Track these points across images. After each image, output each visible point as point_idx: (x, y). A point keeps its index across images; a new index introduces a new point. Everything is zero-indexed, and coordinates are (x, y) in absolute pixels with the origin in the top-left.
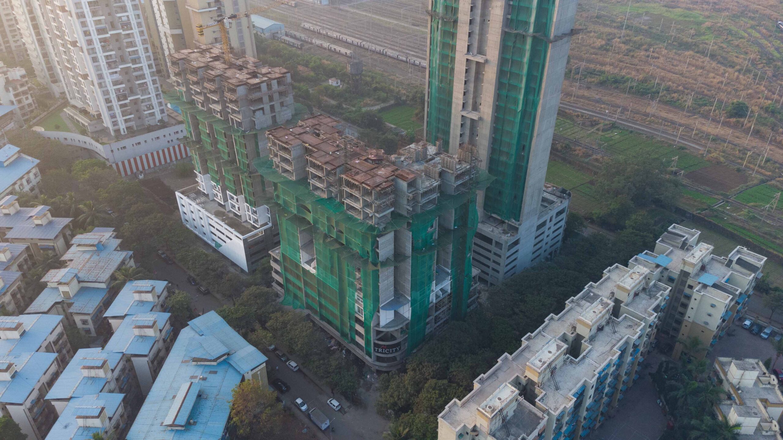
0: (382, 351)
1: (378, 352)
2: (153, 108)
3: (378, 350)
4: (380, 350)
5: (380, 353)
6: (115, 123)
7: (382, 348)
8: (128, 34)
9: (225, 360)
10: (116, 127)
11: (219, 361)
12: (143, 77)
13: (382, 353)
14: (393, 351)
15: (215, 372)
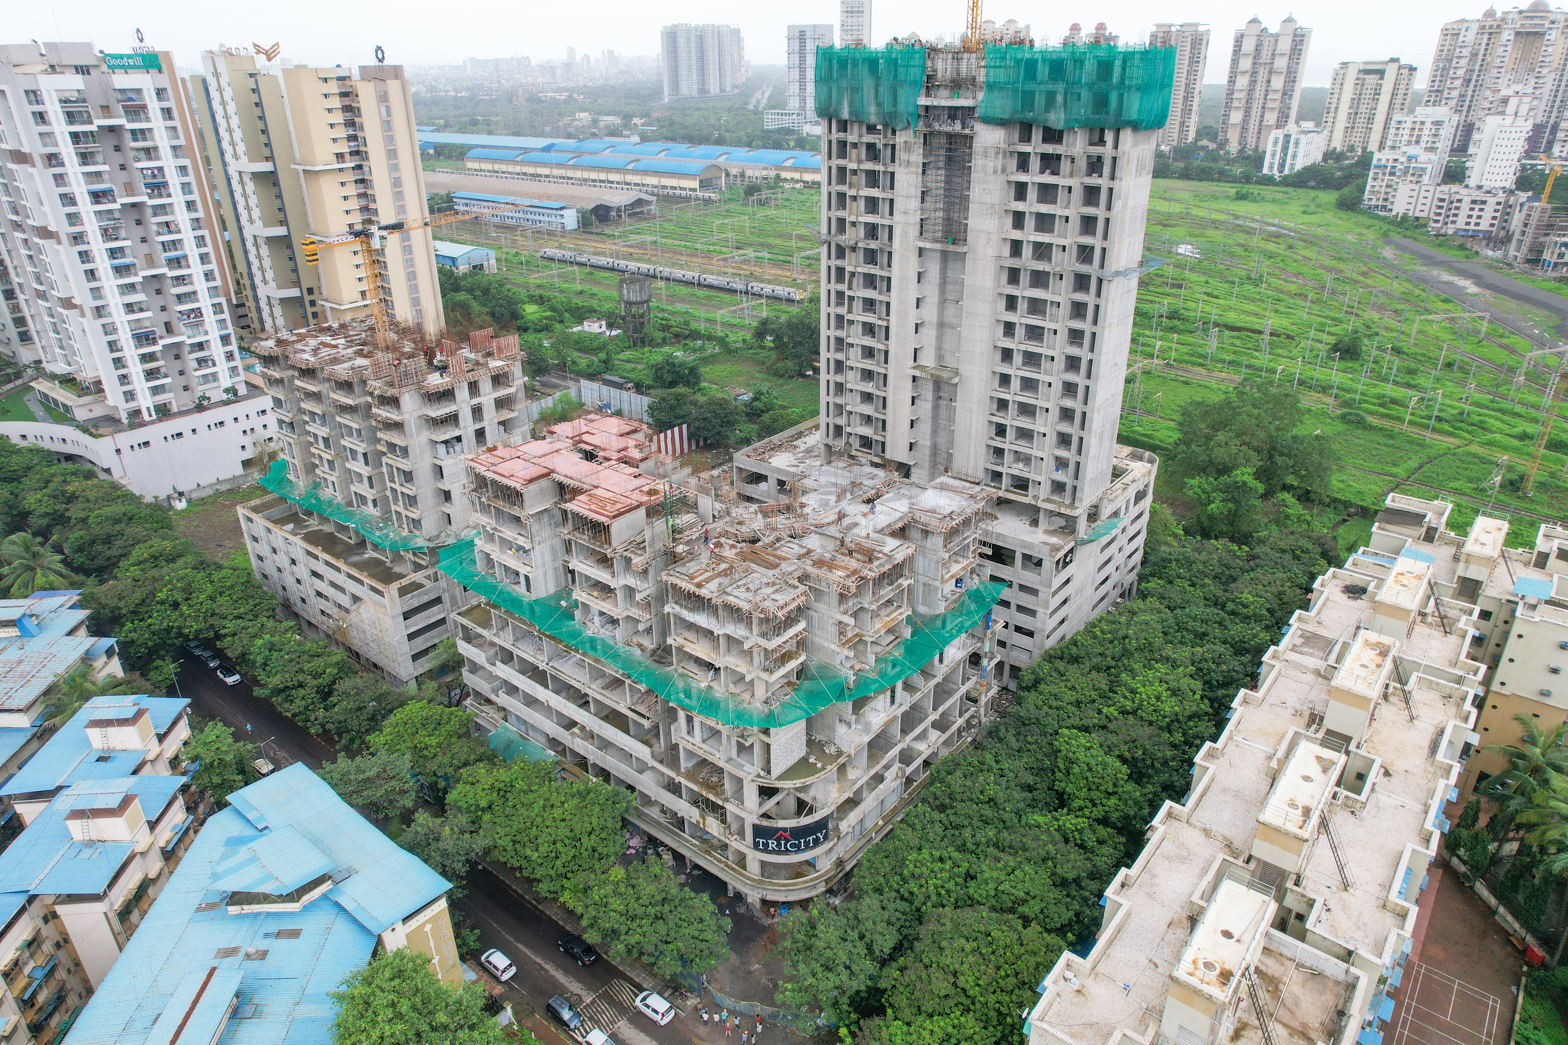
0: (779, 845)
1: (766, 850)
2: (214, 365)
3: (766, 845)
4: (772, 844)
5: (773, 852)
6: (130, 396)
7: (778, 840)
8: (163, 206)
9: (325, 896)
10: (132, 405)
11: (307, 898)
12: (192, 296)
13: (779, 852)
14: (807, 844)
15: (295, 934)
